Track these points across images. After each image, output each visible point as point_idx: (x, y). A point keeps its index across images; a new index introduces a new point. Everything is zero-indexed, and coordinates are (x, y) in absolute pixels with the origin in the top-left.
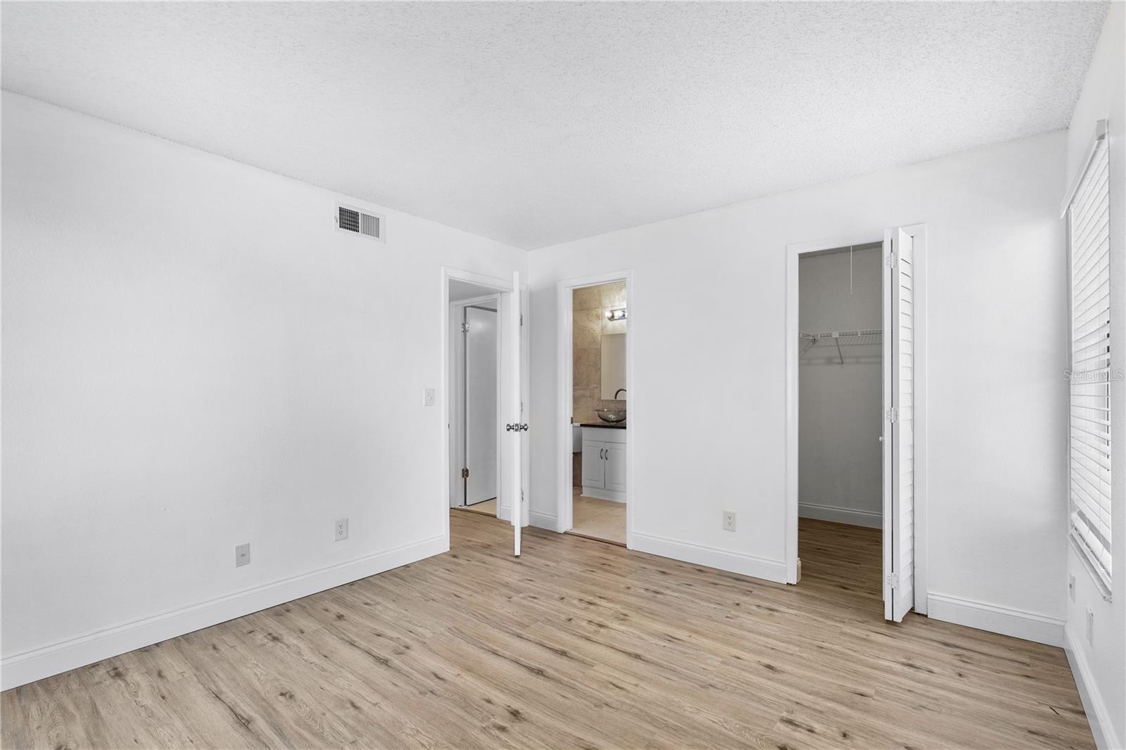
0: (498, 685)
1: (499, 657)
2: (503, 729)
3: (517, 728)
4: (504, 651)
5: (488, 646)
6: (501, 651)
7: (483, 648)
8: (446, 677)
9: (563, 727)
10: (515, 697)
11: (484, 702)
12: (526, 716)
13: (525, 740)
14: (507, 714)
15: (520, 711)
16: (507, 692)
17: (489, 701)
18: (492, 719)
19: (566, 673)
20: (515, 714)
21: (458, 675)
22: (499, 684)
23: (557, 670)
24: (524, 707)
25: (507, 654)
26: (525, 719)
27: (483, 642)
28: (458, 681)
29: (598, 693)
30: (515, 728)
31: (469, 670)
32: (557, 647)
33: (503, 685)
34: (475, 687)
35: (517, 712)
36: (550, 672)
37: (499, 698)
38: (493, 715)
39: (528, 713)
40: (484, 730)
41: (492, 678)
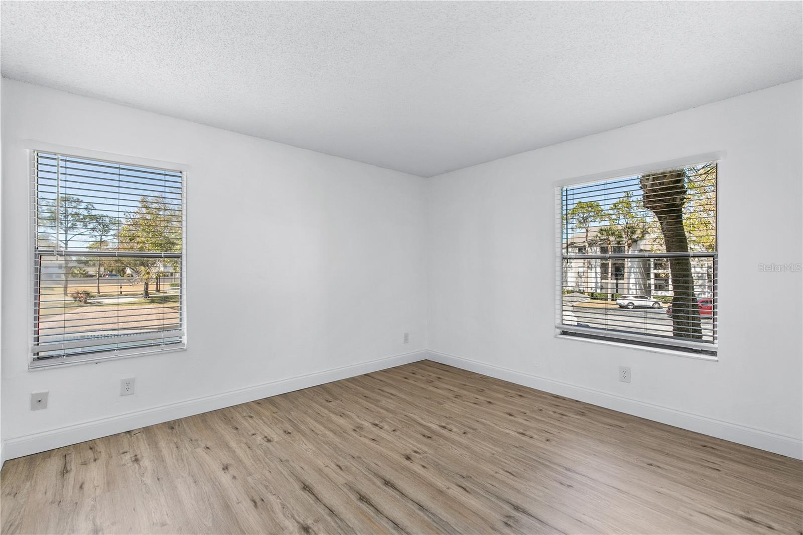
0: (419, 477)
1: (417, 501)
2: (415, 452)
3: (408, 451)
4: (413, 508)
5: (428, 516)
6: (415, 508)
7: (432, 514)
8: (457, 487)
9: (384, 450)
10: (407, 468)
11: (426, 466)
12: (402, 456)
13: (404, 446)
14: (413, 459)
15: (405, 459)
16: (412, 471)
17: (424, 467)
18: (421, 457)
19: (368, 480)
20: (408, 458)
21: (448, 488)
22: (417, 478)
23: (374, 484)
24: (402, 461)
25: (410, 505)
26: (403, 455)
27: (433, 523)
28: (448, 484)
29: (353, 463)
30: (408, 452)
31: (441, 492)
32: (364, 506)
33: (415, 476)
34: (434, 477)
35: (407, 459)
36: (379, 483)
37: (418, 468)
38: (421, 459)
39: (401, 457)
40: (425, 452)
41: (423, 483)
